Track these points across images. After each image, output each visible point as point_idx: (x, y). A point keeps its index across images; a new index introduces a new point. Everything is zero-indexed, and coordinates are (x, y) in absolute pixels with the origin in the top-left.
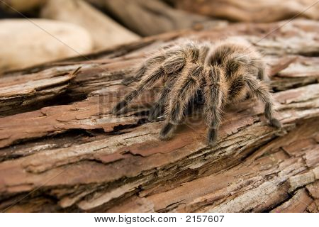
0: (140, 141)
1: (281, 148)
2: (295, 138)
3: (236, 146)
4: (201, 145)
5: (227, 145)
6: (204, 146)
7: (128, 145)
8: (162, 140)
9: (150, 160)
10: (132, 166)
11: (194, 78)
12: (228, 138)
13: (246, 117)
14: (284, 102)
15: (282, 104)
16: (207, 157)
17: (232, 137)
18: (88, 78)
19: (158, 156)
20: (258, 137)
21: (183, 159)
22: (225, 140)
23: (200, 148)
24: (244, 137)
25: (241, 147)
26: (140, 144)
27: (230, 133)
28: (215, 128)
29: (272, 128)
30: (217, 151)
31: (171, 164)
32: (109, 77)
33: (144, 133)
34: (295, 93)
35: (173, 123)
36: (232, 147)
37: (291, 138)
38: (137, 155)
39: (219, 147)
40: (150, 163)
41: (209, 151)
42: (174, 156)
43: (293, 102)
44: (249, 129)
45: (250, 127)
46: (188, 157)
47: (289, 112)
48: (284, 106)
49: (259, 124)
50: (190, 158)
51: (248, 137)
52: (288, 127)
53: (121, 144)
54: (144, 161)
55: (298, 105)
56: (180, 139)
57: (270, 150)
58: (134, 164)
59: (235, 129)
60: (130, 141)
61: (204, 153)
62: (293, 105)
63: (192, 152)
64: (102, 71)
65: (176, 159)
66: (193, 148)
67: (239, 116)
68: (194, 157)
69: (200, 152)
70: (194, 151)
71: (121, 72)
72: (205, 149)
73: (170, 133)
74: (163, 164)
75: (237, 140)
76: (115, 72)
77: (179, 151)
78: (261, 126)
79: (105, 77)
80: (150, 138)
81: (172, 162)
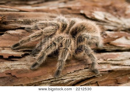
0: (19, 68)
1: (97, 82)
2: (106, 78)
3: (70, 79)
4: (51, 77)
5: (65, 78)
6: (52, 78)
7: (12, 69)
8: (31, 69)
9: (20, 80)
10: (9, 82)
11: (56, 43)
12: (67, 75)
13: (81, 65)
14: (106, 59)
15: (105, 60)
16: (53, 83)
17: (69, 75)
18: (11, 20)
19: (25, 79)
20: (84, 76)
21: (38, 82)
22: (65, 76)
23: (50, 78)
24: (76, 76)
25: (73, 80)
26: (18, 70)
27: (69, 72)
28: (60, 70)
29: (93, 73)
30: (59, 80)
31: (31, 84)
32: (22, 22)
33: (23, 63)
34: (114, 55)
35: (39, 63)
36: (68, 80)
37: (105, 78)
38: (14, 76)
39: (60, 79)
40: (19, 82)
41: (54, 80)
42: (34, 80)
43: (111, 60)
44: (80, 72)
45: (81, 71)
46: (42, 81)
47: (107, 65)
48: (105, 62)
49: (87, 70)
50: (43, 82)
51: (78, 76)
52: (103, 73)
53: (8, 68)
54: (16, 80)
55: (113, 62)
56: (41, 71)
57: (90, 83)
58: (10, 81)
59: (72, 70)
60: (13, 67)
61: (51, 80)
62: (111, 62)
63: (44, 79)
64: (20, 16)
65: (34, 82)
66: (46, 77)
67: (78, 63)
68: (45, 82)
69: (49, 80)
70: (46, 79)
71: (29, 20)
72: (52, 79)
73: (36, 67)
74: (26, 83)
75: (71, 77)
76: (26, 20)
77: (38, 78)
78: (87, 71)
79: (19, 22)
80: (25, 67)
81: (32, 83)
